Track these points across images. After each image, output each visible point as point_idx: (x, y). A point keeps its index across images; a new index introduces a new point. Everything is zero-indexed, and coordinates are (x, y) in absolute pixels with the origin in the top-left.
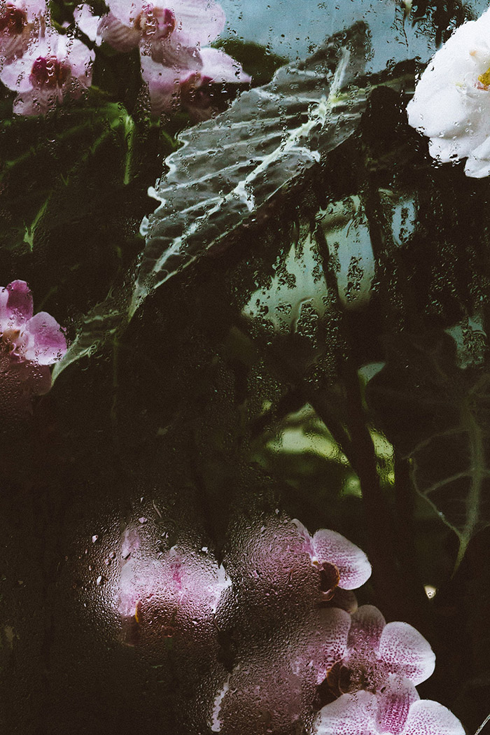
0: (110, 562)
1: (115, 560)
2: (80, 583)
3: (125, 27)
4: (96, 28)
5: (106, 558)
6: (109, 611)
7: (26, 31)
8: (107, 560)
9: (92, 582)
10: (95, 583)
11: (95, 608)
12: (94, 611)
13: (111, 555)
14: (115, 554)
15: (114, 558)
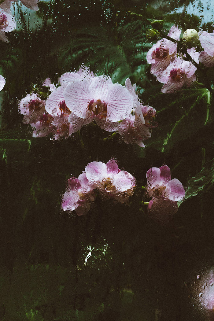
0: (205, 287)
1: (207, 286)
2: (192, 296)
3: (210, 56)
4: (198, 57)
5: (203, 285)
6: (204, 308)
7: (169, 58)
8: (204, 286)
9: (197, 295)
10: (198, 296)
11: (198, 307)
12: (198, 308)
13: (205, 284)
14: (207, 284)
15: (206, 285)
